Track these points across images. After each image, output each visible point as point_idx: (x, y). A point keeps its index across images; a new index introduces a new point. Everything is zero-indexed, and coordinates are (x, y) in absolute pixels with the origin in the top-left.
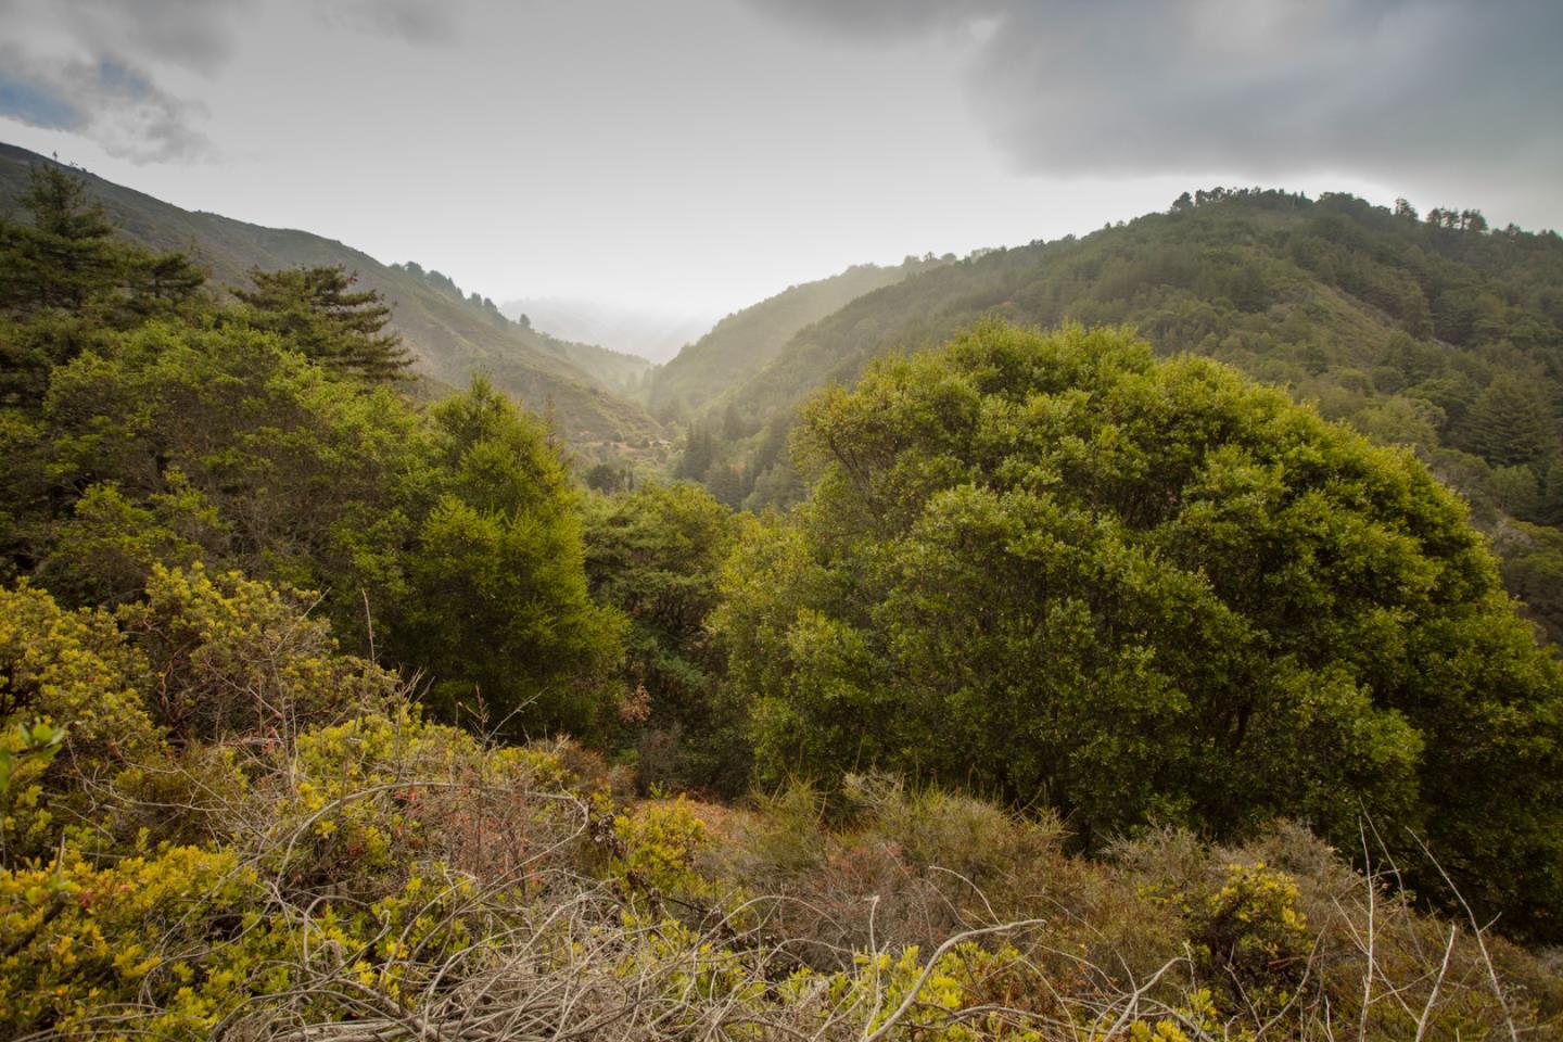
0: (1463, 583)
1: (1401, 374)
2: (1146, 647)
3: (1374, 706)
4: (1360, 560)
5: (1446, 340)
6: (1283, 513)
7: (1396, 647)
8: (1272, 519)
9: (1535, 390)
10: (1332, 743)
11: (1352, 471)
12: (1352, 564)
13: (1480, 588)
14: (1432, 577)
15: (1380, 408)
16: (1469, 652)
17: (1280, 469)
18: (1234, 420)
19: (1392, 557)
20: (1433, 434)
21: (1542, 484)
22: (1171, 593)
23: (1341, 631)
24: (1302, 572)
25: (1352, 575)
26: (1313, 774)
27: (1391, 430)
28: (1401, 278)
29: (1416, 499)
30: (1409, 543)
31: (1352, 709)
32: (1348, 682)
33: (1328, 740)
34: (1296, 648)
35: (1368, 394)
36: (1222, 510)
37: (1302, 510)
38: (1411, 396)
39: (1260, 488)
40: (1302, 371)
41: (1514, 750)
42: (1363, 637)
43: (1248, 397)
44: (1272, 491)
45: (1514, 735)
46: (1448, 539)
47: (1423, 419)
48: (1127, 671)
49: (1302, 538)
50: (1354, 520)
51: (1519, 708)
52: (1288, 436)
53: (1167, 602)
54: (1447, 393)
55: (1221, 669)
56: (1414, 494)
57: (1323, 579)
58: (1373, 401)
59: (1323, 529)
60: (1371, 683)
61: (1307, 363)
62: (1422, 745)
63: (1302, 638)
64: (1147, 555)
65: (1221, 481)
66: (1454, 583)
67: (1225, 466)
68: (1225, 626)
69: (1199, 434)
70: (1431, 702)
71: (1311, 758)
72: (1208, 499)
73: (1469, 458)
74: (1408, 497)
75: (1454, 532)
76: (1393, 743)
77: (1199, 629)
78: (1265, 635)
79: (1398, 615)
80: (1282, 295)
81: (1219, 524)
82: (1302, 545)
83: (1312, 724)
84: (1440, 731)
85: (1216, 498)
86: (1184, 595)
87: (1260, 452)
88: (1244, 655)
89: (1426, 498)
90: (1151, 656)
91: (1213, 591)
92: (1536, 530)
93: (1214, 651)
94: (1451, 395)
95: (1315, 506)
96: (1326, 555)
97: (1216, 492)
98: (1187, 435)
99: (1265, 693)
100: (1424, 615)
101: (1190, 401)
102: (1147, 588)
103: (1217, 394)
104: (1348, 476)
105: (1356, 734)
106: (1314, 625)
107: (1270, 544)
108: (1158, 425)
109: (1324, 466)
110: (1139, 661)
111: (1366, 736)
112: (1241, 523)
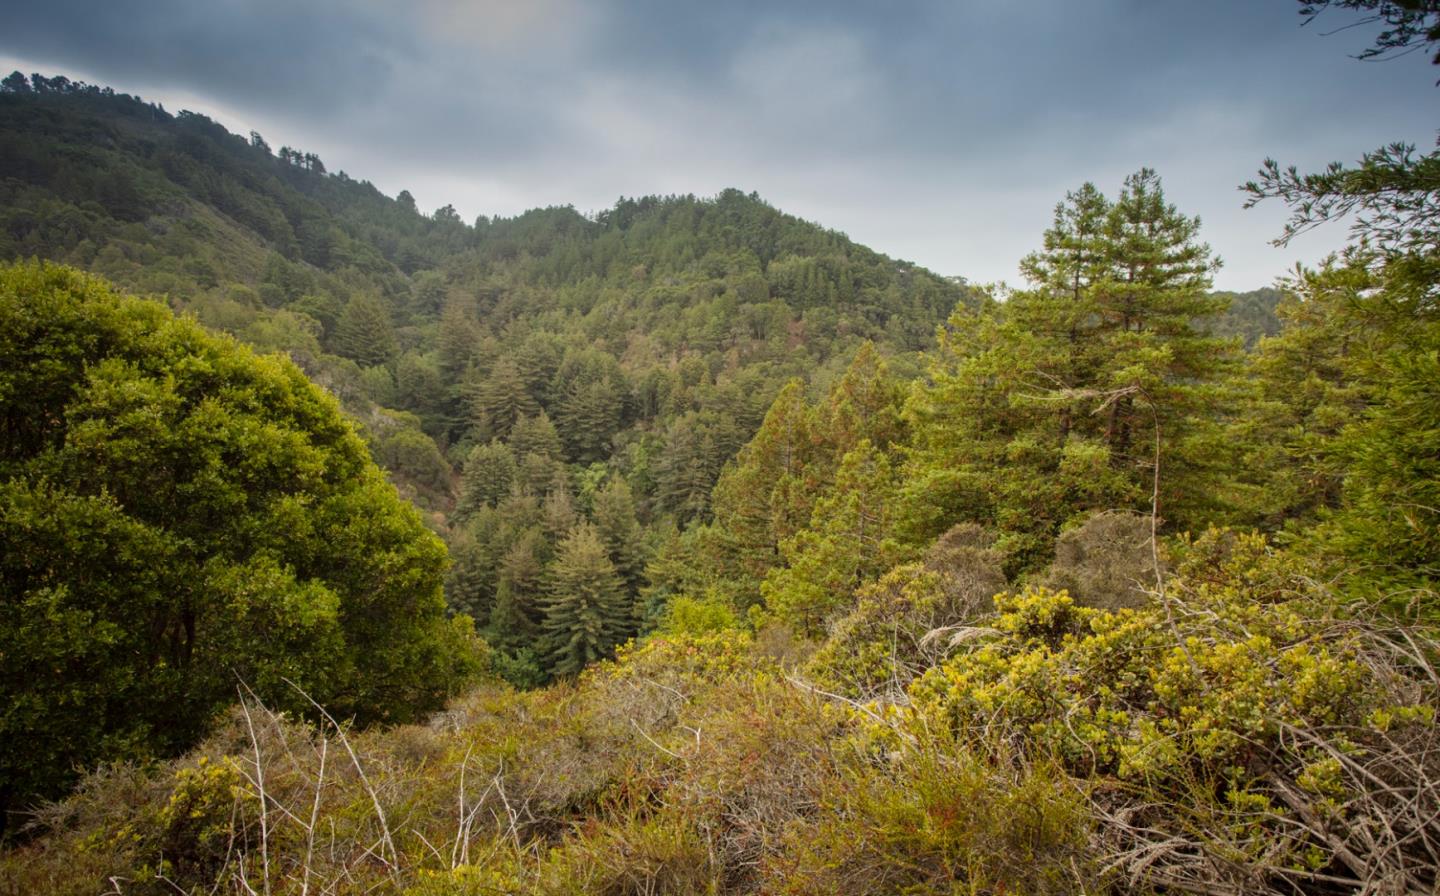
0: (346, 463)
1: (282, 290)
2: (53, 587)
3: (297, 580)
4: (261, 457)
5: (311, 263)
6: (184, 423)
7: (305, 527)
8: (173, 430)
9: (379, 307)
10: (270, 622)
11: (241, 379)
12: (256, 461)
13: (359, 465)
14: (321, 463)
15: (270, 321)
16: (358, 518)
17: (170, 382)
18: (113, 333)
19: (288, 450)
20: (315, 342)
21: (395, 380)
22: (73, 523)
23: (257, 523)
24: (213, 476)
25: (257, 472)
26: (259, 656)
27: (283, 340)
28: (267, 204)
29: (299, 398)
30: (300, 437)
31: (280, 588)
32: (272, 566)
33: (265, 622)
34: (222, 548)
35: (258, 308)
36: (116, 427)
37: (201, 418)
38: (293, 310)
39: (153, 401)
40: (194, 285)
41: (398, 583)
42: (277, 524)
43: (123, 308)
44: (167, 402)
45: (397, 573)
46: (328, 430)
47: (306, 331)
48: (38, 618)
49: (206, 445)
50: (250, 423)
51: (397, 551)
52: (174, 347)
53: (70, 533)
54: (320, 308)
55: (149, 587)
56: (296, 395)
57: (233, 480)
58: (263, 315)
59: (223, 434)
60: (292, 562)
61: (198, 277)
62: (338, 602)
63: (226, 537)
64: (32, 486)
65: (109, 397)
66: (339, 465)
67: (110, 381)
68: (145, 544)
69: (73, 348)
70: (340, 564)
71: (254, 642)
72: (96, 417)
73: (345, 361)
74: (291, 397)
75: (332, 423)
76: (317, 607)
77: (116, 552)
78: (190, 543)
79: (301, 500)
80: (159, 207)
81: (115, 442)
82: (207, 452)
83: (249, 613)
84: (351, 585)
85: (107, 415)
86: (90, 522)
87: (148, 365)
88: (171, 567)
89: (306, 397)
90: (63, 595)
91: (123, 511)
92: (398, 415)
93: (139, 571)
94: (323, 310)
95: (212, 415)
96: (231, 457)
97: (105, 409)
98: (58, 350)
99: (201, 597)
100: (322, 495)
101: (53, 312)
102: (41, 523)
103: (86, 305)
104: (239, 382)
105: (287, 609)
106: (234, 523)
107: (176, 455)
108: (17, 339)
109: (215, 376)
110: (48, 604)
111: (295, 607)
112: (140, 438)
